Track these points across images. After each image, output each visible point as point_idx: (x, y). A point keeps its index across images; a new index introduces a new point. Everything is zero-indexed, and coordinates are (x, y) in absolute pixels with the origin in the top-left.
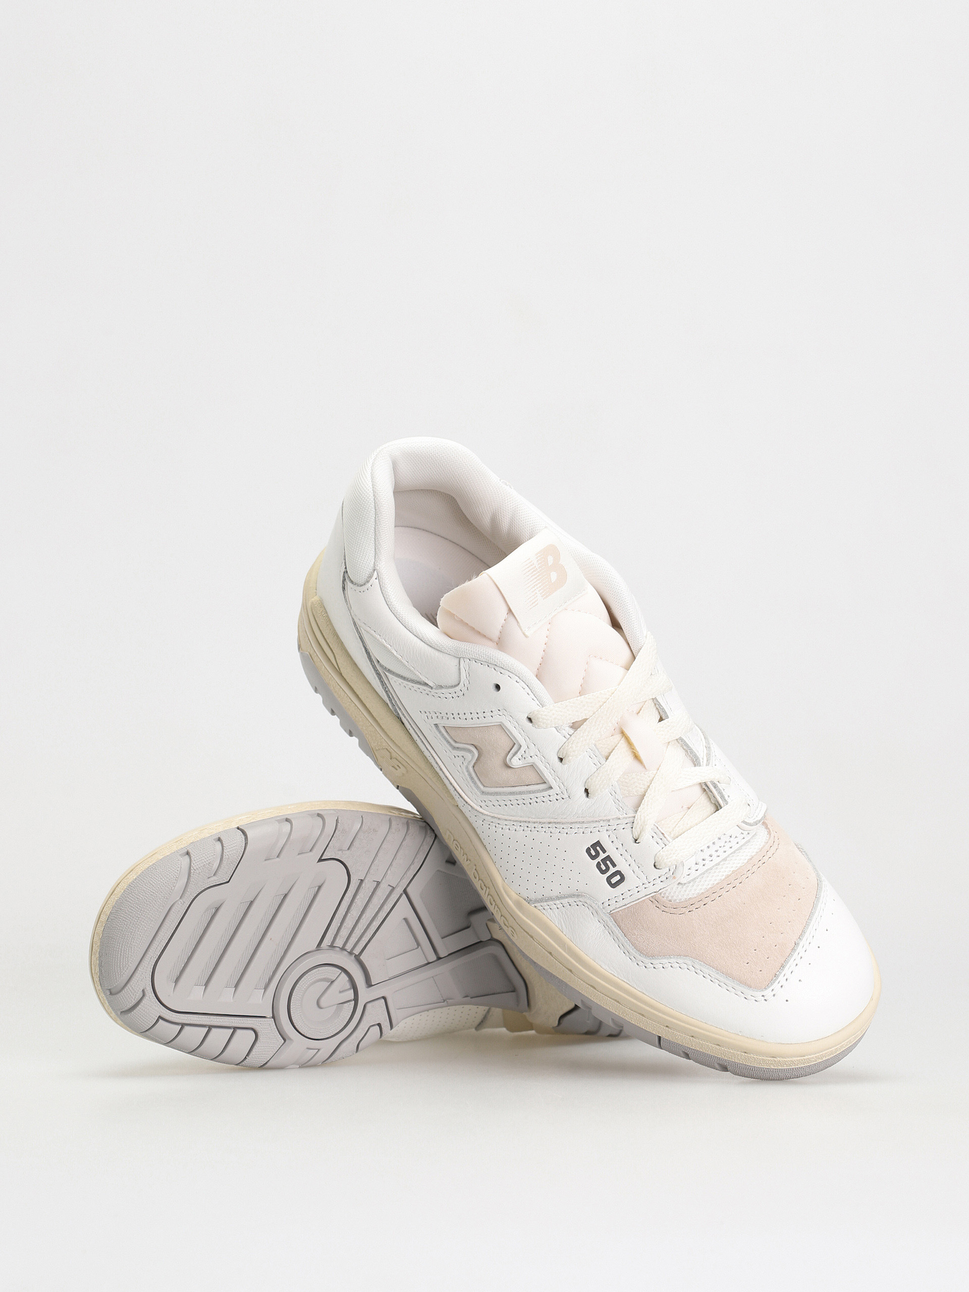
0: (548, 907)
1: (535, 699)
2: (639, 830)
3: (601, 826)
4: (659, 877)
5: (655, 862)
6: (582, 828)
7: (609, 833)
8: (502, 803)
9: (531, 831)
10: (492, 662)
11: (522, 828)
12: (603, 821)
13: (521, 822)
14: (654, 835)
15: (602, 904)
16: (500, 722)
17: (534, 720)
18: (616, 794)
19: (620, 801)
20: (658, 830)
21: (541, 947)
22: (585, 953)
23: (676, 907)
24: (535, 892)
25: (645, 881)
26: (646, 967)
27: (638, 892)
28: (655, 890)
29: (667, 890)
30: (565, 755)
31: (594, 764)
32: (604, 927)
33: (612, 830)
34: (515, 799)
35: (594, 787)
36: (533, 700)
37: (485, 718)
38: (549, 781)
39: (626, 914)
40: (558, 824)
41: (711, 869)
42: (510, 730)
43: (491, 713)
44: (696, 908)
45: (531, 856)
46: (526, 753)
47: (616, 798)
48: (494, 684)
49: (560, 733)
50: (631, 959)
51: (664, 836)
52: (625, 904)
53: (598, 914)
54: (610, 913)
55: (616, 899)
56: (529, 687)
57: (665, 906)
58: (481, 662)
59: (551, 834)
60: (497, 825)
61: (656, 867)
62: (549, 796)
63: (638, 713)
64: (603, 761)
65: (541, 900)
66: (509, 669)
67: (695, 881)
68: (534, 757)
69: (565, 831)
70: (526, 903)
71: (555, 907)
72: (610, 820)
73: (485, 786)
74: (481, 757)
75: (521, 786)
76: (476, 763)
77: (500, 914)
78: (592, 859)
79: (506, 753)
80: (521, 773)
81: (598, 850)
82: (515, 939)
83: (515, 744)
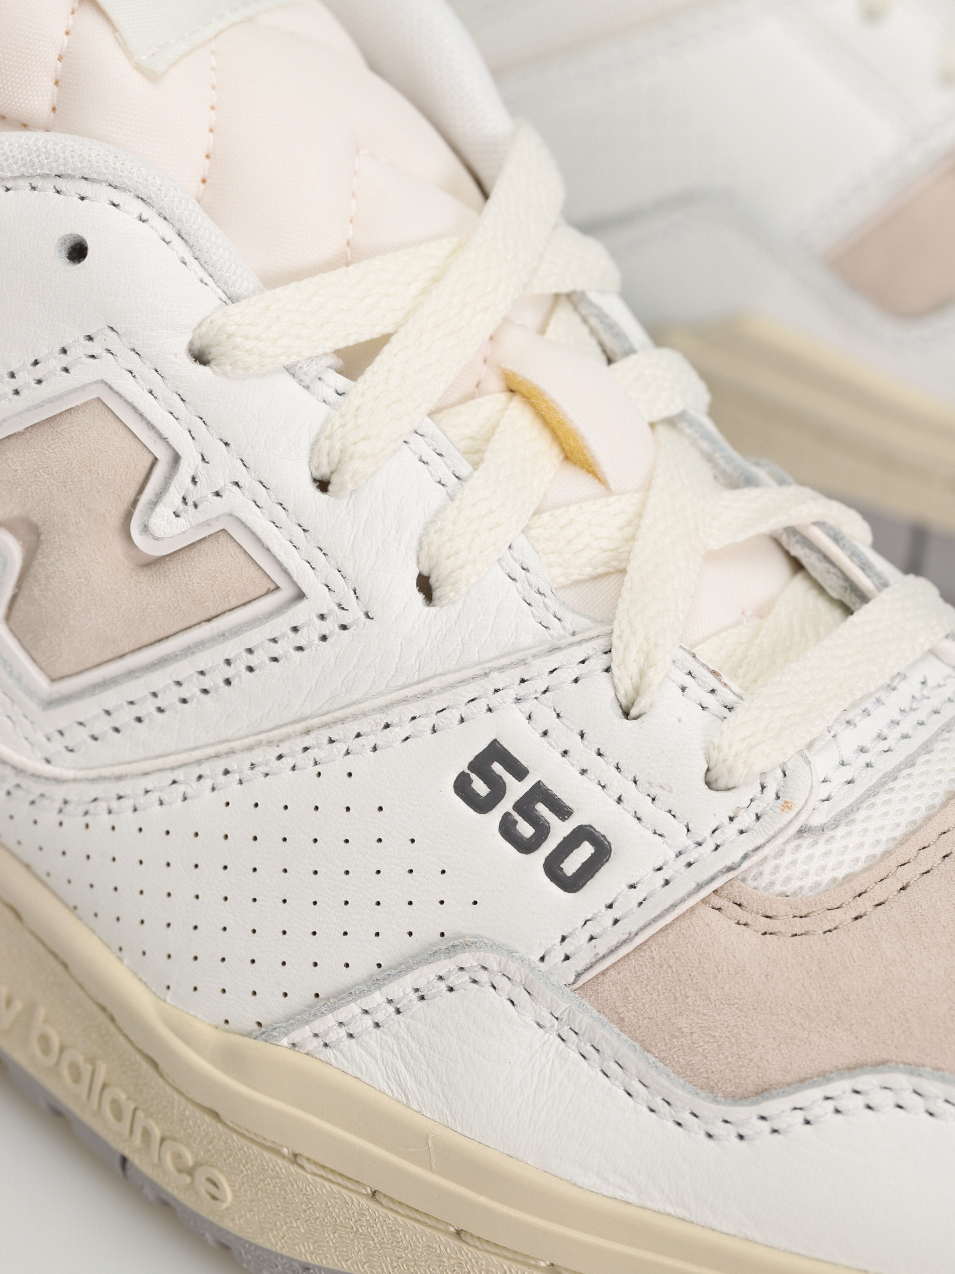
0: (342, 1032)
1: (208, 279)
2: (634, 669)
3: (496, 691)
4: (731, 819)
5: (708, 770)
6: (427, 715)
7: (527, 707)
8: (124, 717)
9: (241, 782)
10: (47, 172)
11: (207, 783)
12: (501, 669)
13: (199, 762)
14: (688, 681)
15: (542, 959)
16: (97, 382)
17: (214, 352)
18: (528, 574)
19: (548, 593)
20: (697, 665)
21: (333, 1186)
22: (506, 1152)
23: (806, 913)
24: (285, 995)
25: (684, 841)
26: (741, 1137)
27: (667, 882)
28: (728, 863)
29: (765, 860)
30: (336, 459)
31: (440, 482)
32: (559, 1039)
33: (537, 695)
34: (173, 684)
35: (453, 558)
36: (202, 281)
37: (44, 383)
38: (290, 570)
39: (636, 973)
40: (340, 726)
41: (892, 775)
42: (136, 404)
43: (63, 356)
44: (877, 902)
45: (255, 870)
46: (198, 484)
47: (530, 585)
48: (64, 240)
49: (307, 388)
50: (679, 1124)
51: (720, 680)
52: (625, 937)
53: (535, 994)
54: (574, 983)
55: (591, 929)
56: (182, 238)
57: (770, 915)
58: (4, 183)
59: (318, 768)
60: (115, 805)
61: (713, 786)
62: (295, 629)
63: (542, 331)
64: (464, 469)
65: (313, 1011)
66: (110, 178)
67: (851, 817)
68: (228, 492)
69: (367, 742)
70: (259, 1044)
71: (368, 1021)
72: (524, 662)
73: (54, 677)
74: (35, 563)
75: (189, 627)
76: (17, 590)
77: (157, 1133)
78: (480, 813)
79: (124, 506)
80: (187, 574)
81: (498, 773)
82: (224, 1206)
83: (156, 459)
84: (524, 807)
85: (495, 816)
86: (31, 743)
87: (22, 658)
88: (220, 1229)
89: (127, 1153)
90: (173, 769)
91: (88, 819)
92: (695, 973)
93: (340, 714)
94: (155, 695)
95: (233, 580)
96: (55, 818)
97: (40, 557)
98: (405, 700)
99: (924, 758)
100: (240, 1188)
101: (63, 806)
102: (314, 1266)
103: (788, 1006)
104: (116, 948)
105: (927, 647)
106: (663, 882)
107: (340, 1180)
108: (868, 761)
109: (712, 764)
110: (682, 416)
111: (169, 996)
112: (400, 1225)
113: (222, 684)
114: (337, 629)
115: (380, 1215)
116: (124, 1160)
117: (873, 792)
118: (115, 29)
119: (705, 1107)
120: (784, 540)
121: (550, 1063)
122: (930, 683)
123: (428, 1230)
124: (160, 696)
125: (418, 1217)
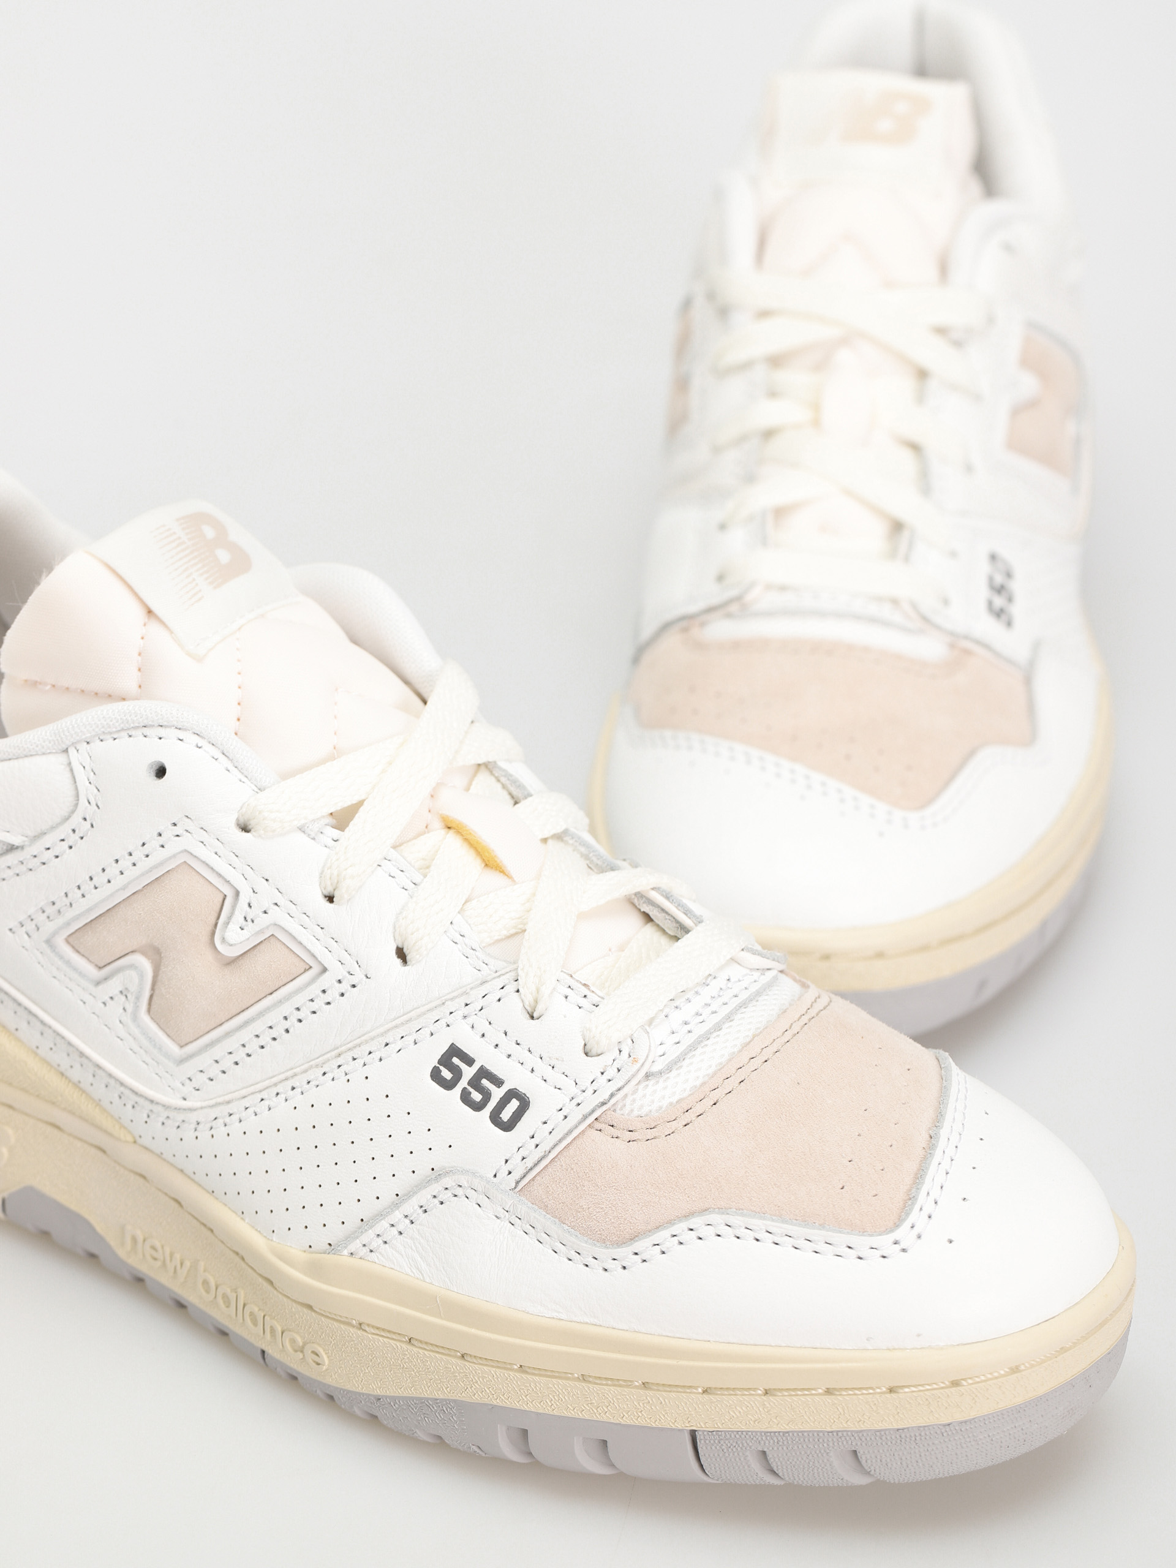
1: (244, 779)
2: (533, 988)
3: (451, 1013)
4: (602, 1073)
5: (585, 1045)
6: (410, 1034)
7: (470, 1020)
8: (227, 1063)
9: (302, 1093)
10: (137, 725)
11: (282, 1097)
12: (452, 999)
13: (275, 1085)
14: (568, 992)
15: (495, 1176)
16: (182, 852)
17: (252, 824)
18: (464, 938)
19: (478, 949)
20: (573, 981)
21: (385, 1339)
22: (485, 1299)
23: (654, 1125)
24: (343, 1223)
25: (574, 1090)
26: (624, 1268)
27: (566, 1117)
28: (602, 1100)
29: (626, 1096)
30: (336, 881)
31: (403, 888)
32: (510, 1224)
33: (476, 1013)
34: (254, 1037)
35: (415, 934)
36: (240, 781)
37: (150, 857)
38: (315, 954)
39: (552, 1176)
40: (358, 1048)
41: (706, 1036)
42: (207, 862)
43: (159, 838)
44: (698, 1114)
45: (316, 1147)
46: (252, 907)
47: (466, 945)
48: (151, 766)
49: (314, 839)
50: (587, 1266)
51: (589, 989)
52: (543, 1154)
53: (492, 1198)
54: (515, 1188)
55: (522, 1153)
56: (226, 756)
57: (632, 1129)
58: (112, 735)
59: (348, 1077)
60: (228, 1120)
61: (589, 1054)
62: (324, 991)
63: (467, 789)
64: (418, 878)
65: (360, 1231)
66: (175, 723)
67: (679, 1064)
68: (271, 910)
69: (376, 1056)
70: (331, 1256)
71: (394, 1231)
72: (466, 993)
73: (182, 1044)
74: (161, 972)
75: (260, 1000)
76: (152, 992)
77: (279, 1329)
78: (448, 1090)
79: (210, 928)
80: (253, 965)
81: (456, 1064)
82: (325, 1368)
83: (225, 896)
84: (475, 1083)
85: (457, 1090)
86: (172, 1089)
87: (161, 1035)
88: (325, 1385)
89: (264, 1348)
90: (260, 1091)
91: (213, 1132)
92: (587, 1171)
93: (358, 1041)
94: (244, 1046)
95: (282, 966)
96: (193, 1135)
97: (162, 968)
98: (396, 1027)
99: (727, 1025)
100: (332, 1354)
101: (197, 1126)
102: (383, 1396)
103: (646, 1183)
104: (211, 1192)
105: (729, 957)
106: (563, 1117)
107: (388, 1335)
108: (689, 1029)
109: (587, 1040)
110: (566, 832)
111: (274, 1237)
112: (427, 1357)
113: (284, 1033)
114: (349, 988)
115: (414, 1352)
116: (263, 1352)
117: (692, 1047)
118: (171, 632)
119: (600, 1252)
120: (636, 901)
121: (506, 1240)
122: (732, 980)
123: (444, 1357)
124: (247, 1046)
125: (437, 1350)
